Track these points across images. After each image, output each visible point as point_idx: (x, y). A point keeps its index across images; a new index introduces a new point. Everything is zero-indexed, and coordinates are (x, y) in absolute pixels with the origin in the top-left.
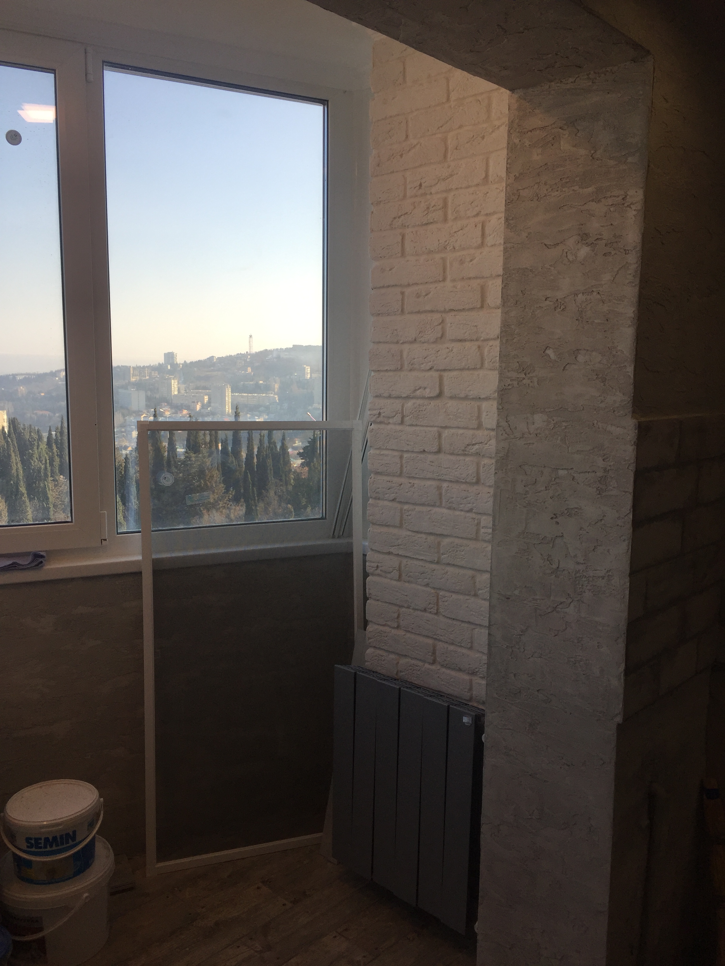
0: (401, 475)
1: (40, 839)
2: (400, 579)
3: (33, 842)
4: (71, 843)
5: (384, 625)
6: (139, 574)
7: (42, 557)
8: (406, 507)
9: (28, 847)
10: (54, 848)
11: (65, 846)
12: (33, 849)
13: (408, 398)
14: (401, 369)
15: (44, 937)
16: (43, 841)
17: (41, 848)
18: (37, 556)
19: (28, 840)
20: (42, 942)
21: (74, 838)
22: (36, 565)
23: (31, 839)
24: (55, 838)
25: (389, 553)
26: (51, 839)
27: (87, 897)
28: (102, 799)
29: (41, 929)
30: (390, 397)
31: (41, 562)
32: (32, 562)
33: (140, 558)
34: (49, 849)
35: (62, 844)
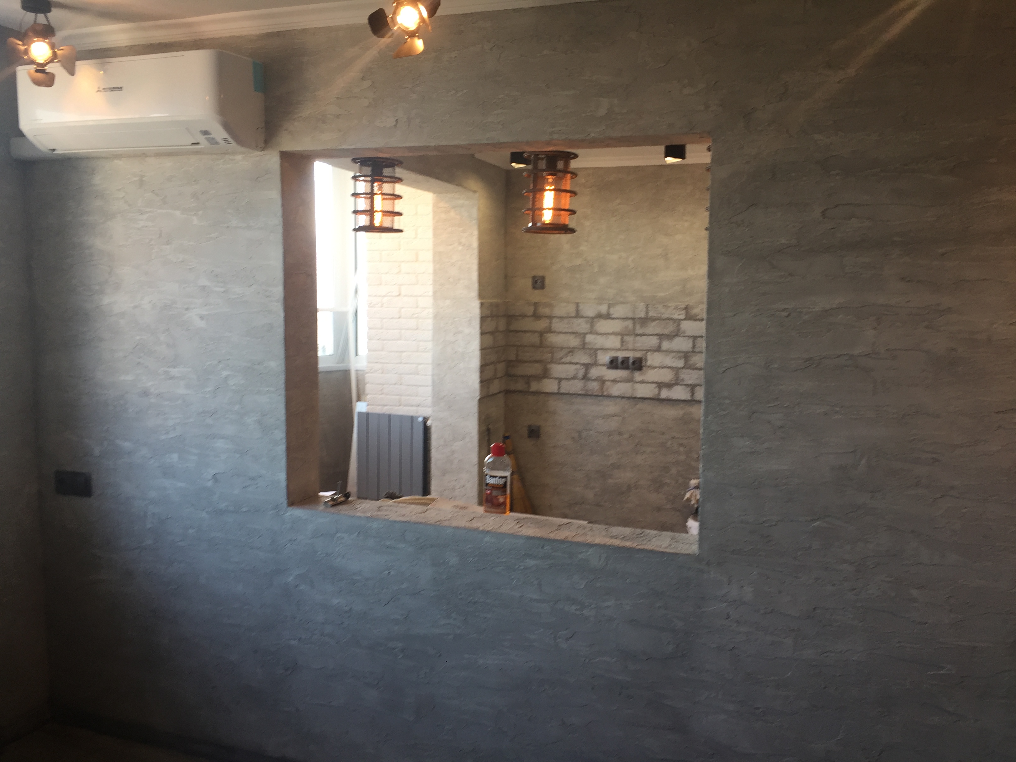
0: (382, 328)
2: (382, 373)
5: (376, 394)
8: (385, 342)
13: (384, 296)
14: (380, 284)
25: (377, 362)
30: (375, 296)
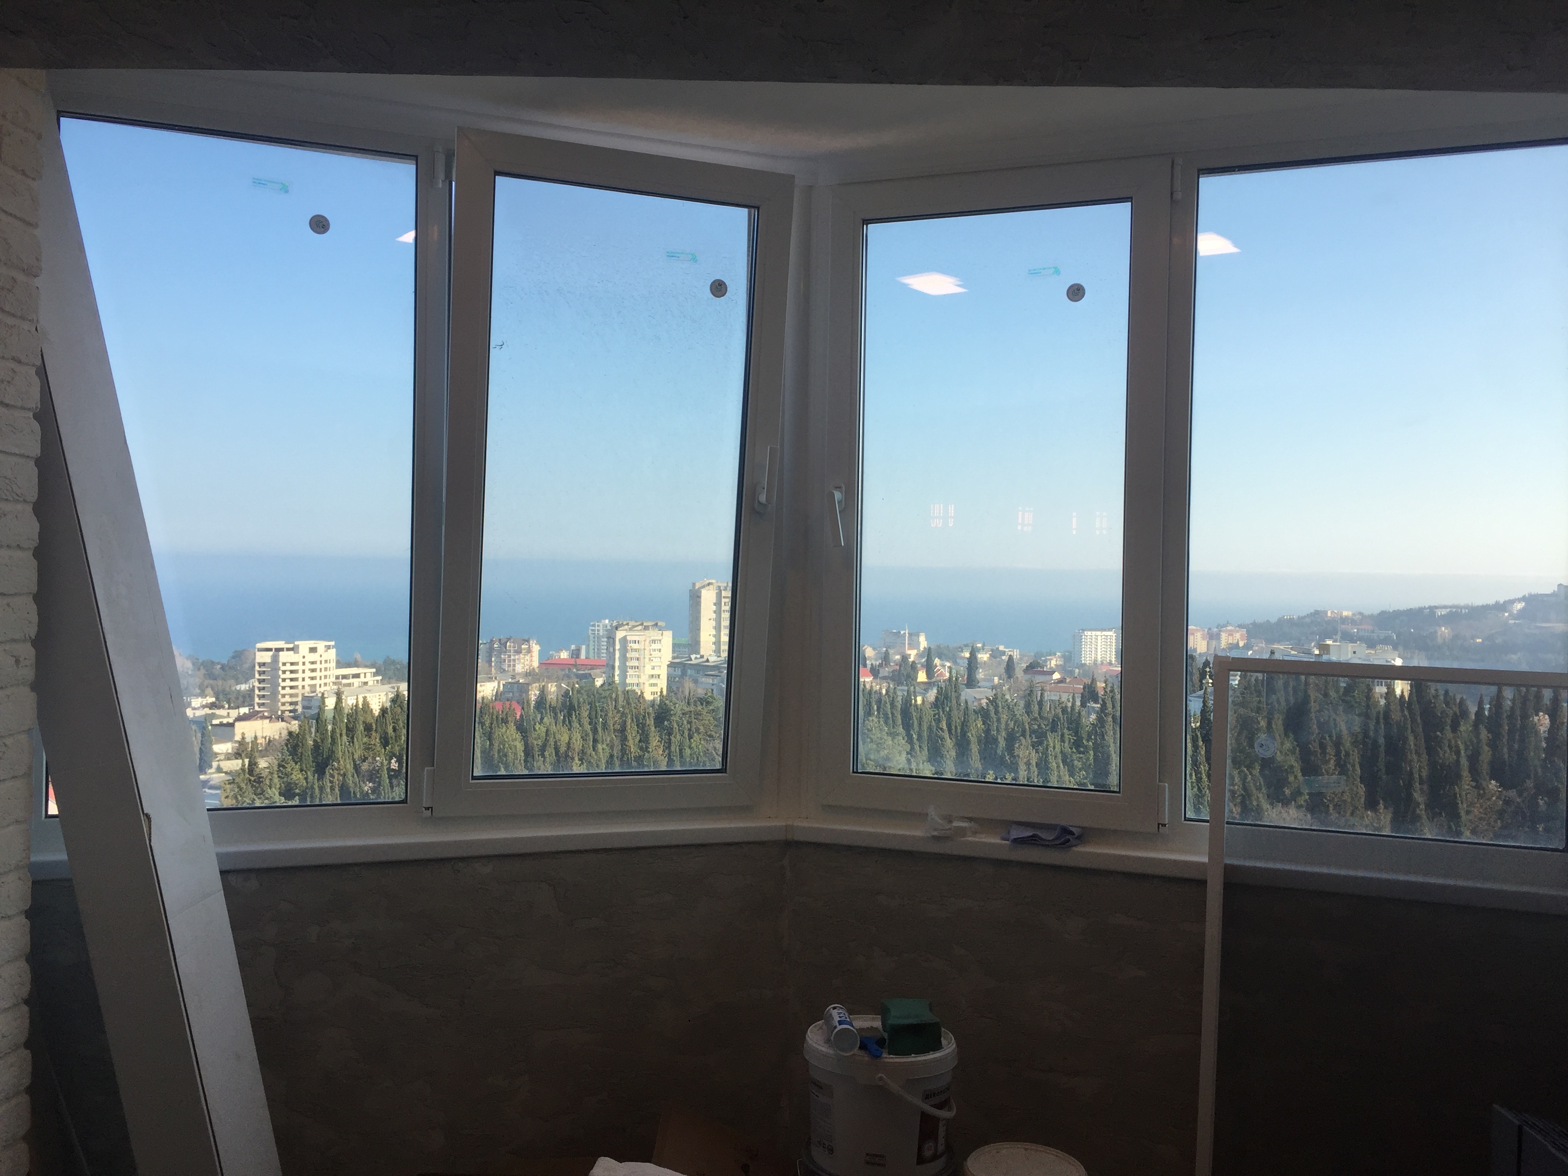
18: (1065, 831)
22: (1065, 843)
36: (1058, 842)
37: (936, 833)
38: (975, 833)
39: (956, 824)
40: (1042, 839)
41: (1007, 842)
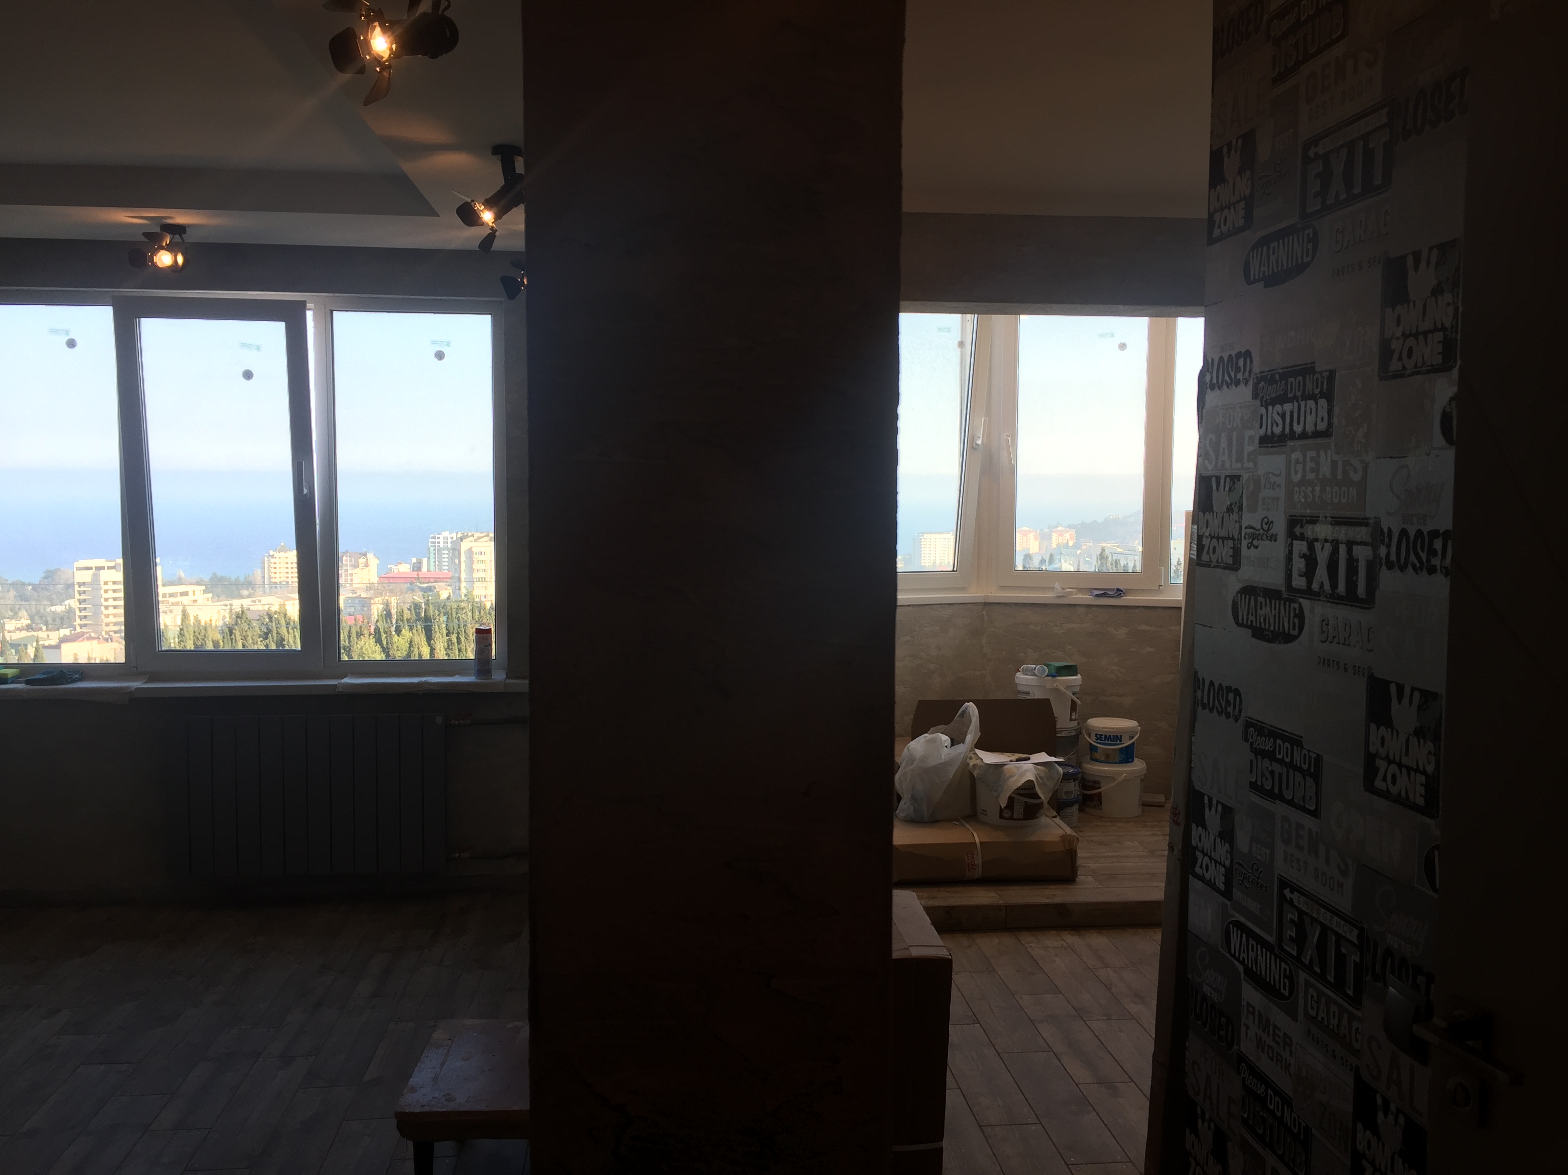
1: (1102, 735)
3: (1098, 736)
4: (1118, 742)
6: (1181, 608)
7: (1122, 591)
9: (1096, 739)
10: (1109, 742)
11: (1115, 743)
12: (1099, 741)
15: (1100, 793)
16: (1103, 737)
17: (1102, 740)
18: (1118, 590)
19: (1096, 735)
20: (1100, 794)
21: (1121, 741)
22: (1118, 595)
23: (1098, 735)
24: (1110, 736)
26: (1108, 736)
27: (1125, 776)
28: (1140, 728)
29: (1100, 788)
31: (1120, 594)
32: (1116, 593)
33: (1182, 599)
34: (1106, 742)
35: (1114, 741)
36: (1116, 595)
37: (1058, 595)
38: (1076, 594)
39: (1067, 590)
40: (1109, 594)
41: (1092, 597)
